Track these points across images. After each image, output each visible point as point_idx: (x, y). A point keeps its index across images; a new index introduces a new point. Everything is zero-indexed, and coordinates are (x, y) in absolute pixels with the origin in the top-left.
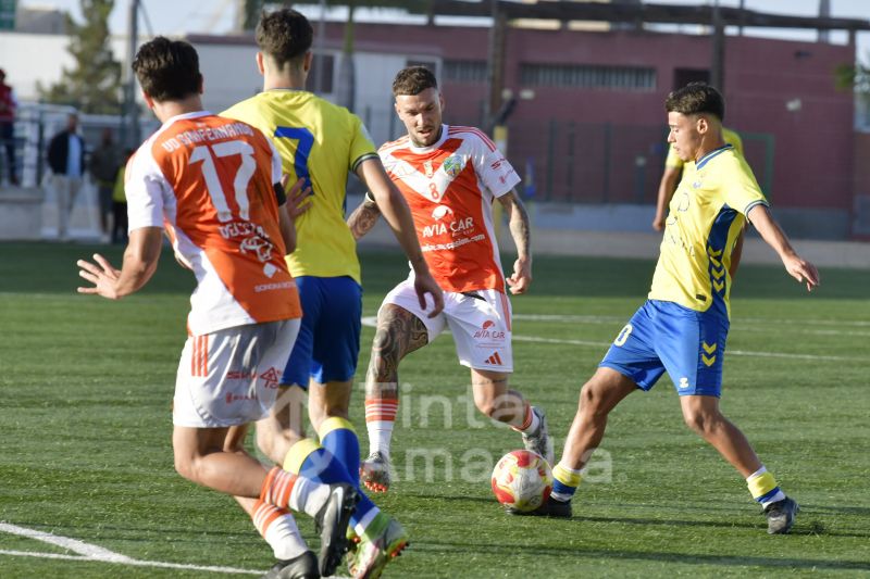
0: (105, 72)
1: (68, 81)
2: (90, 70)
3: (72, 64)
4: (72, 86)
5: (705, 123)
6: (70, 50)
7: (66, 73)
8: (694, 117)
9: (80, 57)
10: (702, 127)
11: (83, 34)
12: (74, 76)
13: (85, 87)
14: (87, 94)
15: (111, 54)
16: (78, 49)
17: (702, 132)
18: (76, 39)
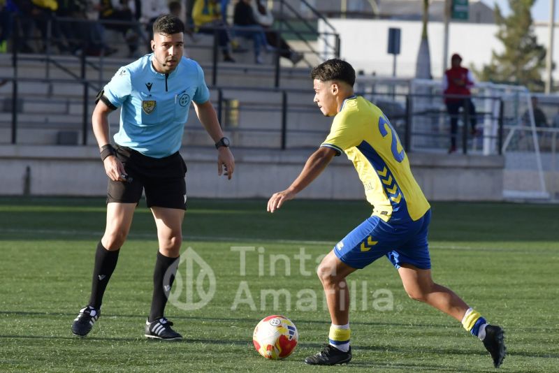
0: (531, 55)
1: (496, 62)
2: (517, 53)
3: (501, 48)
4: (501, 67)
5: (336, 87)
6: (499, 37)
7: (495, 56)
8: (329, 83)
9: (508, 42)
10: (334, 91)
11: (510, 23)
12: (502, 58)
13: (513, 68)
14: (514, 73)
15: (534, 39)
16: (505, 35)
17: (335, 94)
18: (504, 27)
